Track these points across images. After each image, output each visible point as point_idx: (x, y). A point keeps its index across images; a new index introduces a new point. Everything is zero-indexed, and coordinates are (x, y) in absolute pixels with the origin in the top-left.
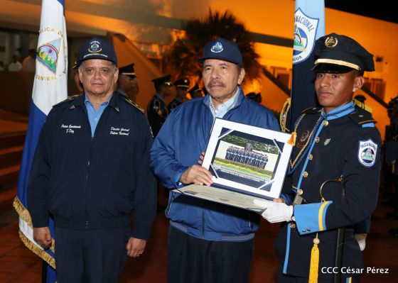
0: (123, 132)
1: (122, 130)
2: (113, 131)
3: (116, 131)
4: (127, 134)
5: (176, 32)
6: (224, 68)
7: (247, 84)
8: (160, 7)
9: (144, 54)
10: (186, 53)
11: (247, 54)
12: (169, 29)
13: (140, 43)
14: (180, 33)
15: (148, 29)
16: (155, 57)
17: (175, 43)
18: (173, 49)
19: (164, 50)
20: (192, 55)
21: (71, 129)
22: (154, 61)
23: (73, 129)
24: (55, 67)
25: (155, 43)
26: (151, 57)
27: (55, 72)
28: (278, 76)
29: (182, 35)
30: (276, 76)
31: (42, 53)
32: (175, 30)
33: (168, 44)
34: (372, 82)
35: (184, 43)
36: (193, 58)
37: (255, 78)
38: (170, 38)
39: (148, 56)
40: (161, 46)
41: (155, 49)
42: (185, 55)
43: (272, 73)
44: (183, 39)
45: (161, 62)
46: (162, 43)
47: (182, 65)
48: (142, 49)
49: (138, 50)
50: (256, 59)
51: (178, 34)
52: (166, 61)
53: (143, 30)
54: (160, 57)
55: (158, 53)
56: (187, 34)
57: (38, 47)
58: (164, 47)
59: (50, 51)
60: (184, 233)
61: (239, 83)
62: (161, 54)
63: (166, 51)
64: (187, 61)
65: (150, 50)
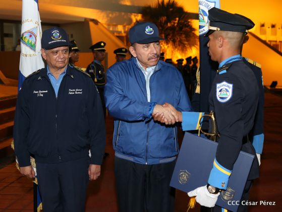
0: (78, 91)
1: (77, 90)
2: (71, 92)
3: (73, 92)
4: (81, 93)
5: (135, 16)
7: (188, 50)
9: (113, 32)
11: (186, 28)
12: (129, 14)
13: (109, 25)
14: (138, 16)
15: (114, 15)
16: (121, 35)
19: (126, 29)
21: (41, 93)
22: (120, 38)
23: (42, 93)
24: (35, 47)
25: (120, 24)
26: (118, 35)
27: (35, 50)
31: (25, 37)
32: (133, 14)
33: (129, 25)
34: (279, 43)
37: (194, 45)
38: (131, 20)
39: (116, 34)
40: (124, 27)
41: (120, 28)
44: (140, 21)
45: (125, 39)
46: (125, 24)
48: (111, 29)
49: (108, 30)
50: (193, 32)
51: (136, 17)
53: (110, 15)
54: (124, 34)
56: (142, 17)
57: (22, 33)
58: (127, 26)
59: (31, 36)
60: (132, 162)
62: (125, 32)
63: (128, 29)
65: (116, 30)
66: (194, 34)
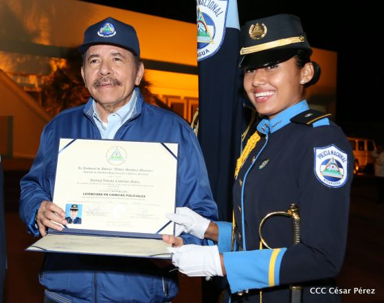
5: (56, 62)
6: (117, 59)
8: (37, 34)
9: (21, 86)
10: (67, 83)
12: (47, 58)
13: (15, 75)
14: (61, 62)
15: (24, 59)
16: (34, 90)
17: (55, 73)
18: (52, 80)
19: (42, 82)
20: (74, 85)
22: (32, 94)
25: (32, 74)
26: (29, 90)
28: (172, 105)
29: (63, 64)
30: (169, 105)
32: (54, 58)
33: (47, 75)
35: (65, 73)
36: (76, 88)
38: (50, 68)
39: (25, 89)
40: (39, 77)
41: (33, 80)
42: (67, 86)
43: (165, 102)
44: (64, 69)
45: (40, 95)
46: (40, 74)
47: (63, 97)
48: (19, 81)
49: (14, 82)
50: (146, 87)
51: (58, 63)
52: (46, 93)
53: (18, 60)
54: (38, 90)
55: (37, 86)
56: (67, 63)
58: (43, 77)
61: (137, 83)
62: (40, 86)
63: (45, 82)
64: (69, 92)
65: (27, 82)
66: (146, 90)
